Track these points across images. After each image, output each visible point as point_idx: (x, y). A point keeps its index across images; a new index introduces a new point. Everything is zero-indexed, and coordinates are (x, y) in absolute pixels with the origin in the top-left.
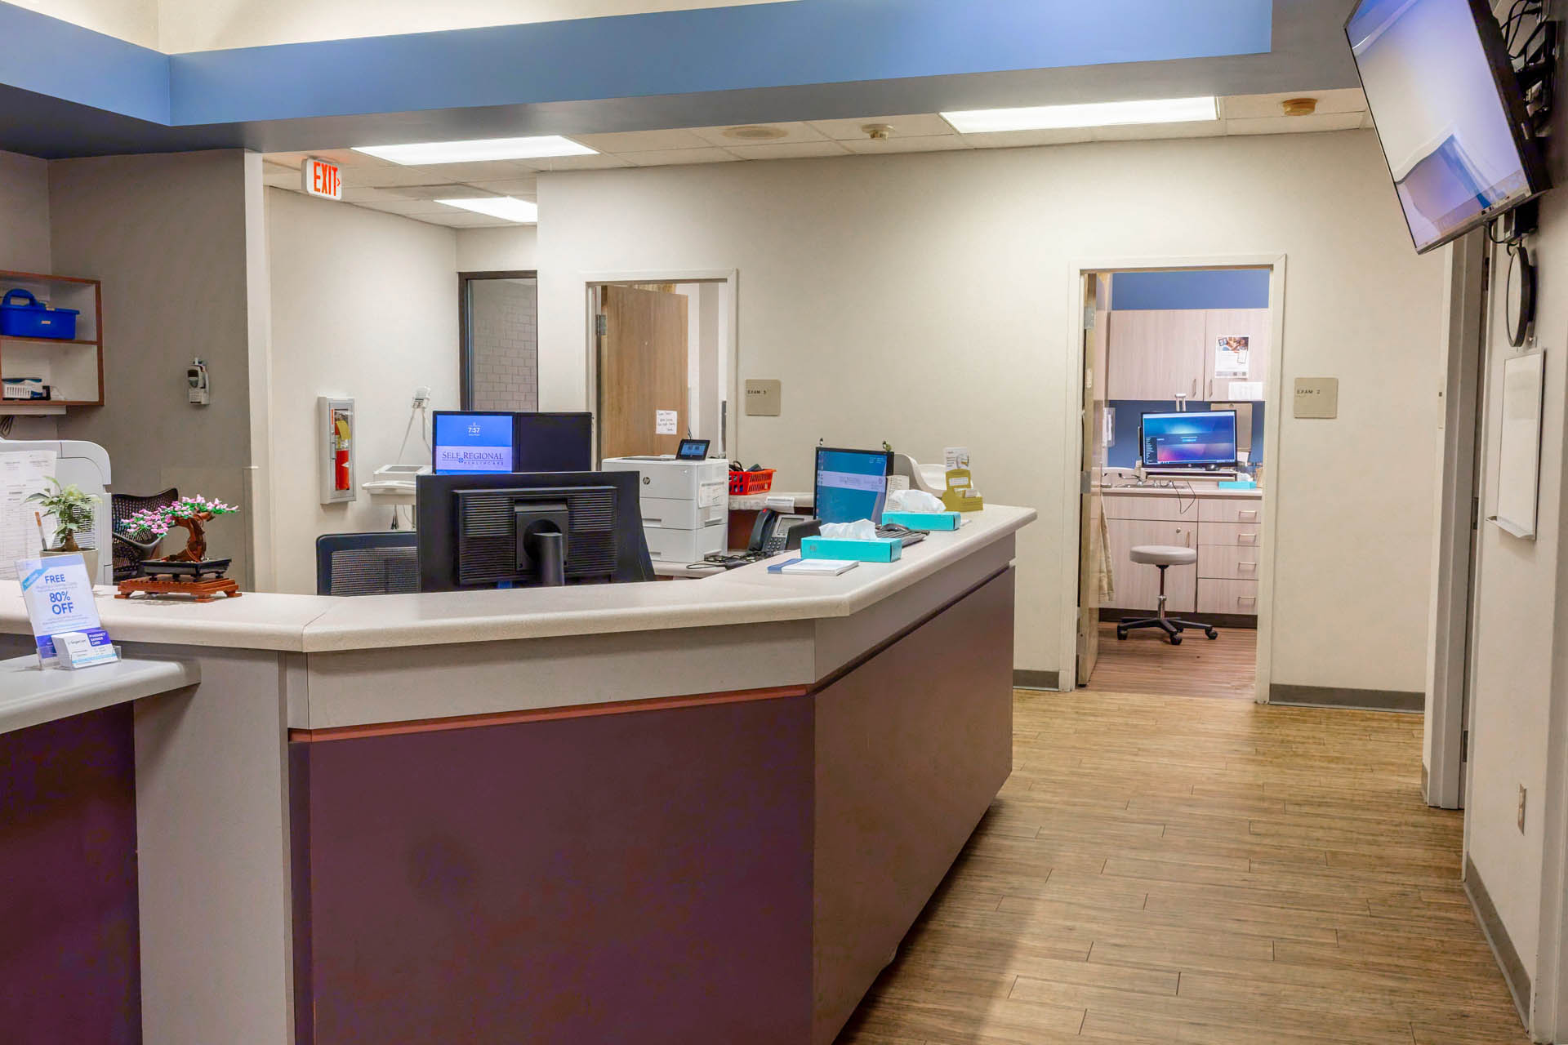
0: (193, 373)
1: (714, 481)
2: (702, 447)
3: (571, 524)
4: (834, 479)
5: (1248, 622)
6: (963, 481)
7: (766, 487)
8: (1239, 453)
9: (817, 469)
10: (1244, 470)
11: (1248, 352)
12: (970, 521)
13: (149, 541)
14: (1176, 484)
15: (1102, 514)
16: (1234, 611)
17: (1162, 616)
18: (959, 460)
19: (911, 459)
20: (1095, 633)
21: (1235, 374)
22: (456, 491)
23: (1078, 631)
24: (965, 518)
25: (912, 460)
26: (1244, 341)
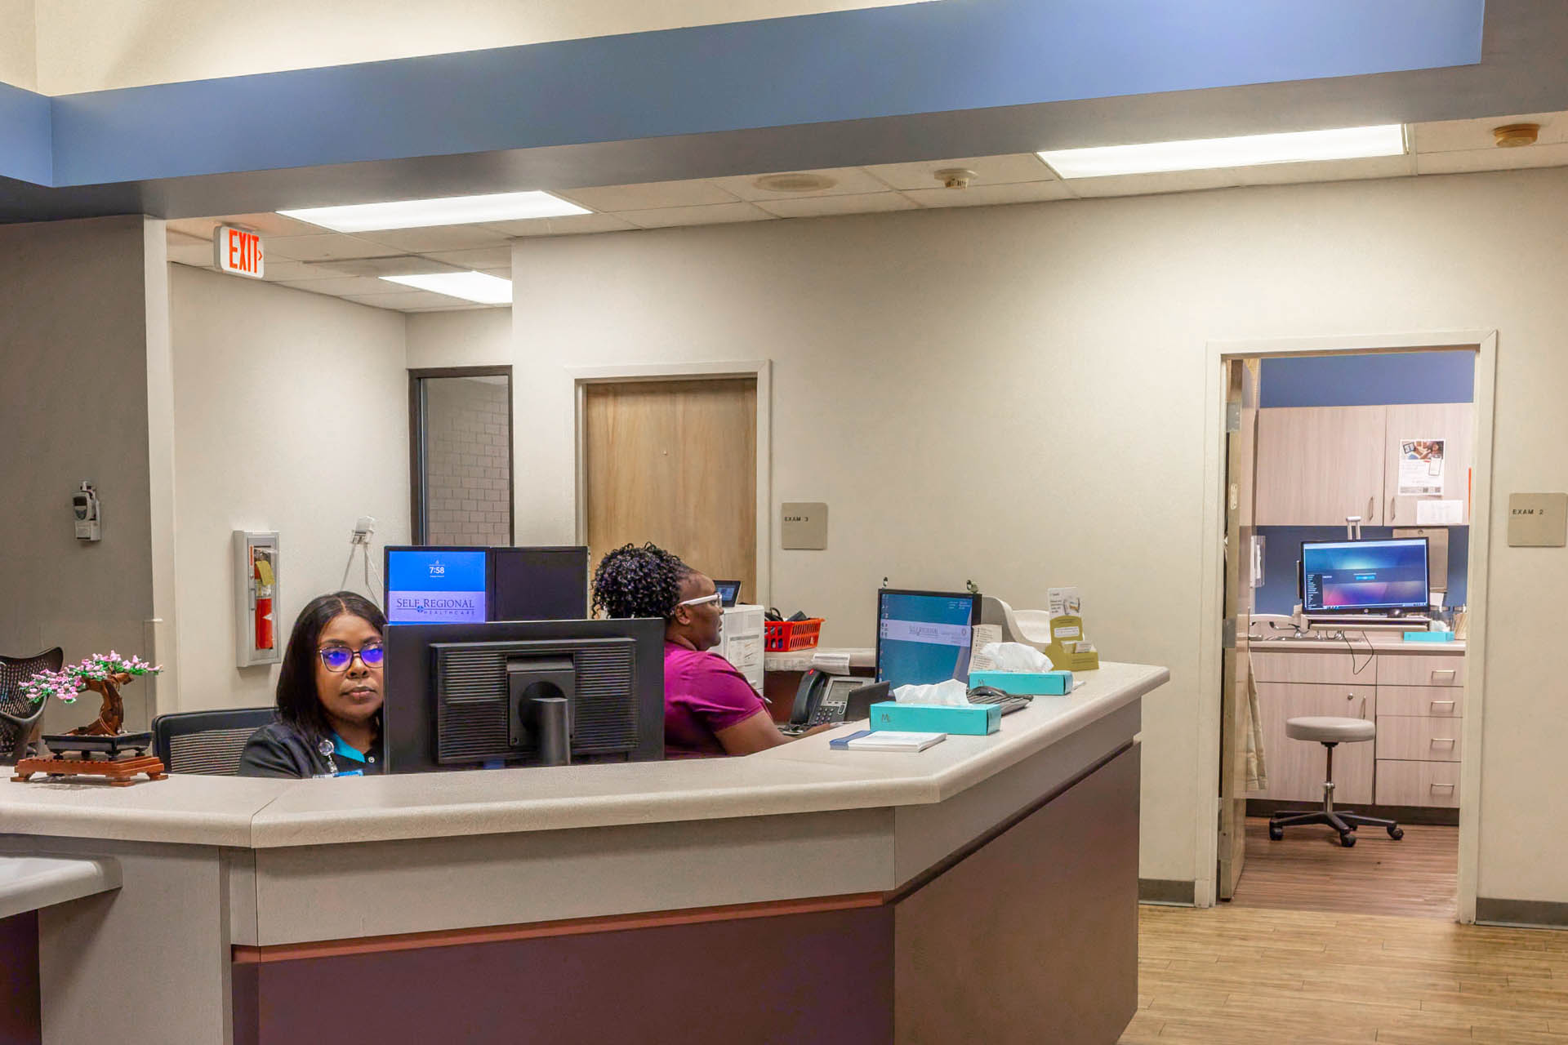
0: (79, 501)
1: (745, 633)
2: (731, 590)
3: (578, 686)
4: (900, 630)
5: (1447, 818)
6: (1072, 631)
7: (812, 642)
8: (1431, 594)
9: (880, 617)
10: (1437, 616)
11: (1443, 461)
12: (1084, 683)
13: (27, 716)
14: (1348, 635)
15: (1250, 675)
16: (1423, 802)
17: (1329, 809)
18: (1068, 604)
19: (1002, 602)
20: (1241, 831)
21: (1426, 490)
22: (433, 645)
23: (1219, 829)
24: (1078, 679)
25: (1005, 605)
26: (1437, 447)
